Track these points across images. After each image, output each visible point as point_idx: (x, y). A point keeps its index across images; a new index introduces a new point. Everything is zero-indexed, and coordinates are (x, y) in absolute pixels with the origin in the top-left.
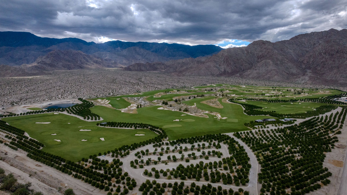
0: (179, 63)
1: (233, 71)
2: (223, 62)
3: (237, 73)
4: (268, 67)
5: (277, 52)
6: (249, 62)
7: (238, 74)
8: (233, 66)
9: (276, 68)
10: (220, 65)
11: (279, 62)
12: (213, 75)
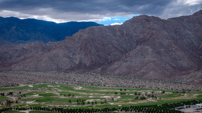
0: (17, 50)
1: (94, 63)
2: (79, 49)
3: (99, 67)
4: (144, 58)
5: (166, 33)
6: (122, 50)
7: (100, 69)
8: (94, 56)
9: (155, 59)
10: (74, 54)
11: (162, 50)
12: (59, 70)
